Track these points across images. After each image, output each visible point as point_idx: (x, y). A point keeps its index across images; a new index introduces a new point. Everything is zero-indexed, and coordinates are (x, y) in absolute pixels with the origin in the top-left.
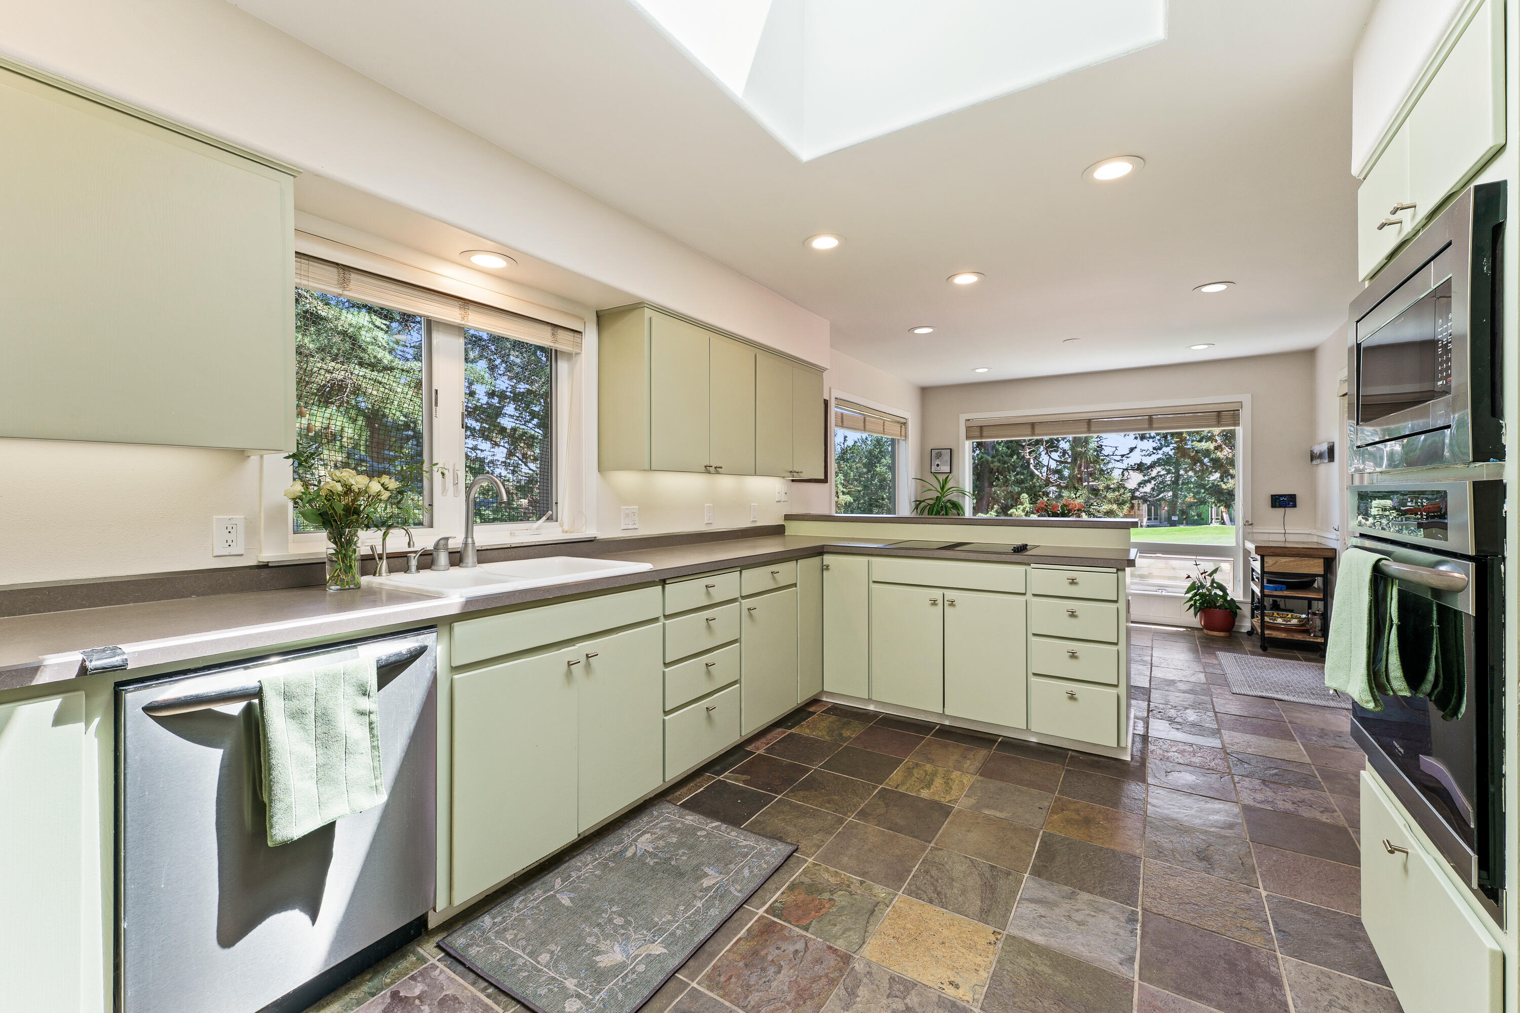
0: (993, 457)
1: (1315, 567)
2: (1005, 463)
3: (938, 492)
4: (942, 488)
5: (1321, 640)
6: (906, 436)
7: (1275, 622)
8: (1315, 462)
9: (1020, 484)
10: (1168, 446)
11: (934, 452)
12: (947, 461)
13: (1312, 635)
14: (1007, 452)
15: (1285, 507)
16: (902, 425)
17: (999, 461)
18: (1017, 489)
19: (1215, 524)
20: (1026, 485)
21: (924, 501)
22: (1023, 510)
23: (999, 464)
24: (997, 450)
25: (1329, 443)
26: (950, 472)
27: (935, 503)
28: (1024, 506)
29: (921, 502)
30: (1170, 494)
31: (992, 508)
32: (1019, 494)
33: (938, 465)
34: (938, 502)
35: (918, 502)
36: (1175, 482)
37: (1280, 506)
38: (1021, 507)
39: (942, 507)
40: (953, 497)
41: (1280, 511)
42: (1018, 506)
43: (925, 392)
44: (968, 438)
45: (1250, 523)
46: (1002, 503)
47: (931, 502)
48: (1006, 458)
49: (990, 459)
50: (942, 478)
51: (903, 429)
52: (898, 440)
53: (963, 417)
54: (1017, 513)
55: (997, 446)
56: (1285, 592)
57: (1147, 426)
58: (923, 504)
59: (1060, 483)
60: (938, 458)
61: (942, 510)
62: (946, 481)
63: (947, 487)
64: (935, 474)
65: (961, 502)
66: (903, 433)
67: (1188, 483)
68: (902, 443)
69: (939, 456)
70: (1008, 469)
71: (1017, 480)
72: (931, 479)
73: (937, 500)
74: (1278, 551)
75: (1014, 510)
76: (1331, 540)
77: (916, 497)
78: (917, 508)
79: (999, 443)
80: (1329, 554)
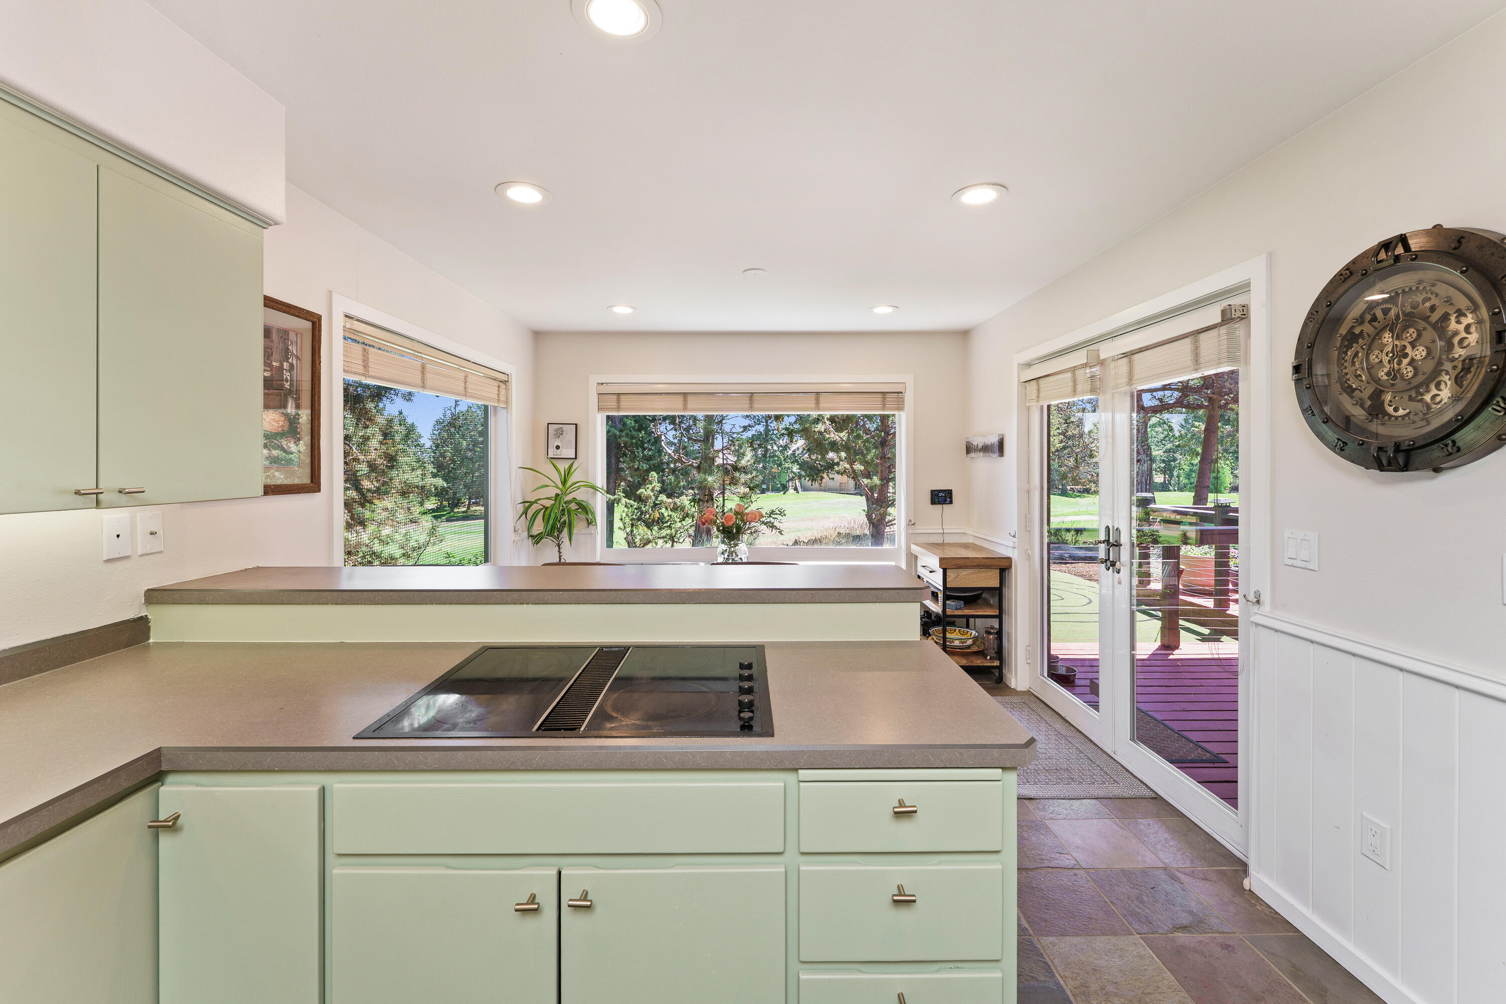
0: (621, 431)
1: (990, 580)
2: (632, 438)
3: (558, 488)
4: (564, 482)
5: (996, 663)
6: (507, 402)
7: (952, 644)
8: (972, 455)
9: (648, 461)
10: (759, 424)
11: (551, 427)
12: (570, 442)
13: (988, 658)
14: (634, 427)
15: (942, 504)
16: (501, 384)
17: (627, 435)
18: (645, 466)
19: (791, 491)
20: (654, 462)
21: (536, 502)
22: (652, 490)
23: (627, 440)
24: (624, 424)
25: (999, 435)
26: (576, 458)
27: (553, 505)
28: (653, 485)
29: (531, 503)
30: (761, 465)
31: (619, 486)
32: (648, 471)
33: (558, 447)
34: (558, 503)
35: (527, 504)
36: (764, 456)
37: (939, 503)
38: (650, 487)
39: (563, 510)
40: (581, 495)
41: (939, 507)
42: (647, 486)
43: (539, 336)
44: (600, 409)
45: (913, 522)
46: (629, 481)
47: (548, 503)
48: (634, 433)
49: (618, 433)
50: (563, 466)
51: (503, 391)
52: (495, 408)
53: (594, 379)
54: (646, 493)
55: (625, 420)
56: (966, 611)
57: (813, 406)
58: (535, 507)
59: (693, 463)
60: (558, 437)
61: (563, 514)
62: (568, 472)
63: (571, 480)
64: (554, 461)
65: (591, 502)
66: (503, 398)
67: (773, 457)
68: (502, 413)
69: (559, 433)
70: (636, 445)
71: (645, 456)
72: (548, 469)
73: (556, 500)
74: (961, 563)
75: (644, 490)
76: (1004, 547)
77: (523, 496)
78: (525, 512)
79: (627, 417)
80: (1004, 564)
